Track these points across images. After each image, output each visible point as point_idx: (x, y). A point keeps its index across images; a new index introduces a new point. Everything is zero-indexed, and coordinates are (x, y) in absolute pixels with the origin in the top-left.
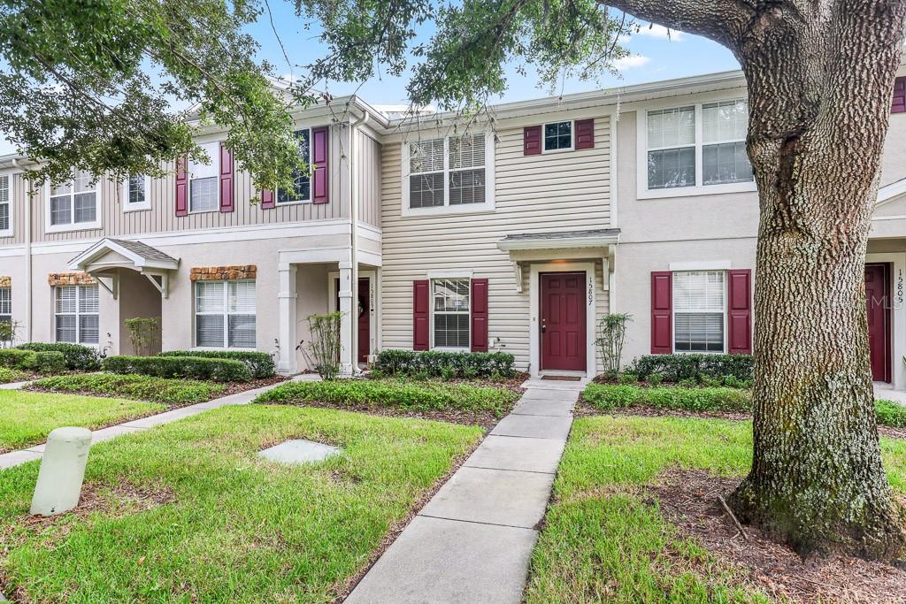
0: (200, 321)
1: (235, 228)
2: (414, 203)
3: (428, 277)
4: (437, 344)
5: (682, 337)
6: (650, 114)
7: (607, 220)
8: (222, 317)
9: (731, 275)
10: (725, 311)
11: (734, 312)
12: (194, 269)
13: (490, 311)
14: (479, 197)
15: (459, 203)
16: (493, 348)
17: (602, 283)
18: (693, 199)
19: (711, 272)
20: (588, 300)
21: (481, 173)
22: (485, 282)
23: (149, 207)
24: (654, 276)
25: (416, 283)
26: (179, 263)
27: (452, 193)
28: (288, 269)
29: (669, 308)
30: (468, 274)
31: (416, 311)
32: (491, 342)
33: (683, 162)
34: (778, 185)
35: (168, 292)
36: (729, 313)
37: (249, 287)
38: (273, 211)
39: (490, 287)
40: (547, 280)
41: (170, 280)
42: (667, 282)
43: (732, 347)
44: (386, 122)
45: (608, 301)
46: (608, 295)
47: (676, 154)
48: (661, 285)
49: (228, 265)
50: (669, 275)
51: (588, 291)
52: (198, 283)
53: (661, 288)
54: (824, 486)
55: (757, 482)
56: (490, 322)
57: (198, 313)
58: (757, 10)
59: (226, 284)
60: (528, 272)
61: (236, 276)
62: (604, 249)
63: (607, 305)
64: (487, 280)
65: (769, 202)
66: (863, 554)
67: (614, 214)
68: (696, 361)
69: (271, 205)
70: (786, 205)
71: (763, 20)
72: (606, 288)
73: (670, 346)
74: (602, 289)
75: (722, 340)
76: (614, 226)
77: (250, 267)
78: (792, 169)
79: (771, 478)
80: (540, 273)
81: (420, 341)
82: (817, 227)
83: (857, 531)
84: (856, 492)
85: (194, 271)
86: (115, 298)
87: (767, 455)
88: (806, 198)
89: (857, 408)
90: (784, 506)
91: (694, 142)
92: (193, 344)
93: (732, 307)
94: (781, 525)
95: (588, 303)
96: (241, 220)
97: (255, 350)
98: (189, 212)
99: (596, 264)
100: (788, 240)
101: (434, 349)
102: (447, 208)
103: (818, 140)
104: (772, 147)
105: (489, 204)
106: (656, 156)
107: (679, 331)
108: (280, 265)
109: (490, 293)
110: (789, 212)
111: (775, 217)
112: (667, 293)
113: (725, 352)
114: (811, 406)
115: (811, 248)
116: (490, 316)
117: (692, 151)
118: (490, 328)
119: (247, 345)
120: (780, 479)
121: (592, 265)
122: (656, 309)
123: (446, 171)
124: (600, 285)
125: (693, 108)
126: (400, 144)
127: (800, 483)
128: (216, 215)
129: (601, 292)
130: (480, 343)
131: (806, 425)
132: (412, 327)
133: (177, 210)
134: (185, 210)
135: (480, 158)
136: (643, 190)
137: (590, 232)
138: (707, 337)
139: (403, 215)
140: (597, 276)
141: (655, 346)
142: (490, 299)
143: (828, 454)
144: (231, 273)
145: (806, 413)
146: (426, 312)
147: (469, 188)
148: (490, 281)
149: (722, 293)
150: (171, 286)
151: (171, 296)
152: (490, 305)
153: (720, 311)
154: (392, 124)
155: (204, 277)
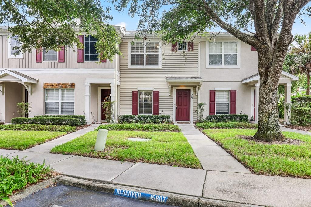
0: (46, 104)
1: (65, 69)
2: (133, 64)
3: (138, 90)
4: (140, 113)
5: (218, 110)
6: (210, 43)
7: (197, 74)
8: (58, 103)
9: (231, 91)
10: (229, 102)
11: (232, 103)
12: (46, 84)
13: (160, 102)
14: (157, 64)
15: (149, 65)
16: (160, 114)
17: (195, 93)
18: (221, 69)
19: (226, 91)
20: (191, 98)
21: (157, 56)
22: (158, 92)
23: (22, 58)
24: (210, 91)
25: (133, 92)
26: (38, 81)
27: (147, 61)
28: (89, 85)
29: (215, 101)
30: (152, 89)
31: (133, 102)
32: (160, 112)
33: (218, 58)
34: (265, 77)
35: (32, 92)
36: (230, 103)
37: (70, 92)
38: (82, 64)
39: (160, 94)
40: (178, 92)
41: (33, 88)
42: (214, 93)
43: (231, 113)
44: (124, 35)
45: (197, 99)
46: (197, 97)
47: (217, 56)
48: (212, 94)
49: (62, 83)
50: (215, 91)
51: (191, 96)
52: (46, 89)
53: (212, 95)
54: (272, 130)
55: (259, 132)
56: (159, 105)
57: (46, 101)
58: (262, 44)
59: (60, 91)
60: (173, 89)
61: (65, 87)
62: (198, 83)
63: (197, 100)
64: (159, 91)
65: (263, 79)
66: (278, 140)
67: (199, 72)
68: (223, 116)
69: (82, 61)
70: (266, 80)
71: (263, 46)
72: (197, 95)
73: (214, 113)
74: (196, 95)
75: (228, 111)
76: (199, 76)
77: (72, 84)
78: (268, 74)
79: (262, 130)
80: (176, 90)
81: (135, 112)
82: (271, 85)
83: (277, 137)
84: (276, 131)
85: (45, 85)
86: (3, 95)
87: (262, 127)
88: (270, 80)
89: (276, 116)
90: (265, 135)
91: (222, 53)
92: (44, 113)
93: (231, 101)
94: (264, 139)
95: (191, 99)
96: (68, 66)
97: (74, 115)
98: (43, 61)
99: (194, 87)
100: (266, 86)
101: (140, 115)
102: (145, 67)
103: (272, 70)
104: (263, 69)
105: (160, 66)
106: (211, 56)
107: (217, 108)
108: (85, 84)
109: (160, 96)
110: (267, 82)
111: (264, 82)
112: (214, 96)
113: (229, 114)
114: (270, 116)
115: (270, 88)
116: (160, 103)
117: (221, 55)
118: (159, 107)
119: (69, 113)
120: (264, 130)
121: (193, 88)
122: (211, 101)
123: (145, 53)
124: (195, 94)
125: (221, 43)
126: (128, 42)
127: (268, 130)
128: (56, 63)
129: (195, 96)
130: (156, 112)
131: (269, 120)
132: (132, 107)
133: (37, 60)
134: (41, 60)
135: (157, 50)
136: (207, 65)
137: (192, 77)
138: (224, 110)
139: (128, 68)
140: (194, 91)
141: (210, 113)
142: (160, 98)
143: (272, 125)
144: (64, 86)
145: (269, 118)
146: (137, 102)
147: (153, 60)
148: (160, 92)
149: (228, 97)
150: (33, 90)
151: (33, 94)
152: (160, 100)
153: (228, 102)
154: (126, 36)
155: (50, 87)
